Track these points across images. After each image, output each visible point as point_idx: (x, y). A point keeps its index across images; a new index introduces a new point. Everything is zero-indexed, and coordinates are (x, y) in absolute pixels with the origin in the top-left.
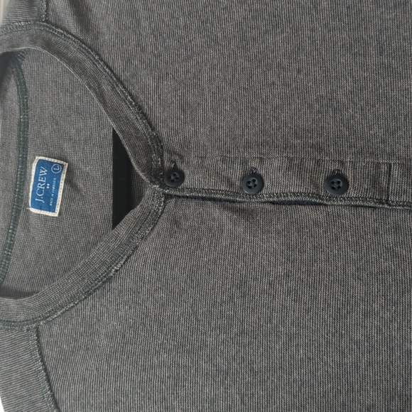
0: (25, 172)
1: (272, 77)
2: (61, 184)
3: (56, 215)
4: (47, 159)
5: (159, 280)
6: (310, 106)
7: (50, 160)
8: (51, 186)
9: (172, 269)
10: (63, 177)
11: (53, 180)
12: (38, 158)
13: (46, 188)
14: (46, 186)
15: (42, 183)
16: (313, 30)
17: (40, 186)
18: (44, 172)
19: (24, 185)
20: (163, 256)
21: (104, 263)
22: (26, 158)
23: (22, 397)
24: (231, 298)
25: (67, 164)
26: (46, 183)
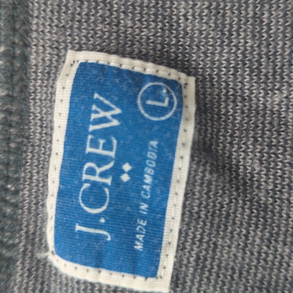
0: (24, 115)
2: (177, 164)
3: (160, 286)
4: (113, 61)
7: (126, 64)
8: (137, 174)
10: (187, 133)
11: (145, 147)
12: (75, 58)
13: (117, 181)
14: (117, 171)
15: (101, 160)
17: (93, 175)
19: (20, 164)
22: (25, 58)
25: (192, 80)
26: (119, 161)
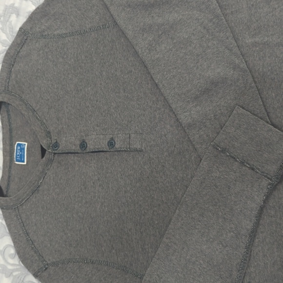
1: (88, 104)
3: (25, 163)
4: (20, 143)
5: (56, 185)
6: (102, 114)
9: (60, 180)
12: (17, 143)
16: (101, 84)
17: (18, 154)
18: (19, 148)
20: (56, 176)
21: (36, 180)
23: (16, 233)
24: (81, 189)
